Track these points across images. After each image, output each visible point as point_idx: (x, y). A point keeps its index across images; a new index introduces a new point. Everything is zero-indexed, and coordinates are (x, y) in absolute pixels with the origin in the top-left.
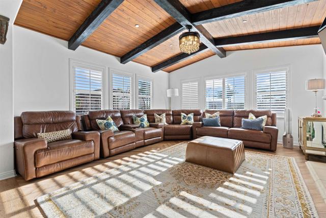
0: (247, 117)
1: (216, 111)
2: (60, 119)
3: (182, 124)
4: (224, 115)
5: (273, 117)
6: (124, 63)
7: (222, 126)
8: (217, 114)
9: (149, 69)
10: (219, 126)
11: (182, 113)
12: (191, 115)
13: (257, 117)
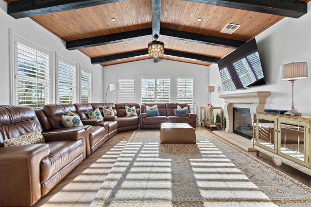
0: (176, 108)
1: (155, 104)
2: (17, 117)
3: (127, 116)
4: (160, 106)
5: (189, 107)
6: (69, 50)
7: (161, 115)
8: (156, 106)
9: (89, 60)
10: (158, 116)
11: (126, 107)
12: (134, 108)
13: (182, 108)
